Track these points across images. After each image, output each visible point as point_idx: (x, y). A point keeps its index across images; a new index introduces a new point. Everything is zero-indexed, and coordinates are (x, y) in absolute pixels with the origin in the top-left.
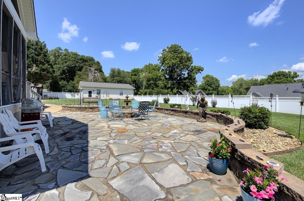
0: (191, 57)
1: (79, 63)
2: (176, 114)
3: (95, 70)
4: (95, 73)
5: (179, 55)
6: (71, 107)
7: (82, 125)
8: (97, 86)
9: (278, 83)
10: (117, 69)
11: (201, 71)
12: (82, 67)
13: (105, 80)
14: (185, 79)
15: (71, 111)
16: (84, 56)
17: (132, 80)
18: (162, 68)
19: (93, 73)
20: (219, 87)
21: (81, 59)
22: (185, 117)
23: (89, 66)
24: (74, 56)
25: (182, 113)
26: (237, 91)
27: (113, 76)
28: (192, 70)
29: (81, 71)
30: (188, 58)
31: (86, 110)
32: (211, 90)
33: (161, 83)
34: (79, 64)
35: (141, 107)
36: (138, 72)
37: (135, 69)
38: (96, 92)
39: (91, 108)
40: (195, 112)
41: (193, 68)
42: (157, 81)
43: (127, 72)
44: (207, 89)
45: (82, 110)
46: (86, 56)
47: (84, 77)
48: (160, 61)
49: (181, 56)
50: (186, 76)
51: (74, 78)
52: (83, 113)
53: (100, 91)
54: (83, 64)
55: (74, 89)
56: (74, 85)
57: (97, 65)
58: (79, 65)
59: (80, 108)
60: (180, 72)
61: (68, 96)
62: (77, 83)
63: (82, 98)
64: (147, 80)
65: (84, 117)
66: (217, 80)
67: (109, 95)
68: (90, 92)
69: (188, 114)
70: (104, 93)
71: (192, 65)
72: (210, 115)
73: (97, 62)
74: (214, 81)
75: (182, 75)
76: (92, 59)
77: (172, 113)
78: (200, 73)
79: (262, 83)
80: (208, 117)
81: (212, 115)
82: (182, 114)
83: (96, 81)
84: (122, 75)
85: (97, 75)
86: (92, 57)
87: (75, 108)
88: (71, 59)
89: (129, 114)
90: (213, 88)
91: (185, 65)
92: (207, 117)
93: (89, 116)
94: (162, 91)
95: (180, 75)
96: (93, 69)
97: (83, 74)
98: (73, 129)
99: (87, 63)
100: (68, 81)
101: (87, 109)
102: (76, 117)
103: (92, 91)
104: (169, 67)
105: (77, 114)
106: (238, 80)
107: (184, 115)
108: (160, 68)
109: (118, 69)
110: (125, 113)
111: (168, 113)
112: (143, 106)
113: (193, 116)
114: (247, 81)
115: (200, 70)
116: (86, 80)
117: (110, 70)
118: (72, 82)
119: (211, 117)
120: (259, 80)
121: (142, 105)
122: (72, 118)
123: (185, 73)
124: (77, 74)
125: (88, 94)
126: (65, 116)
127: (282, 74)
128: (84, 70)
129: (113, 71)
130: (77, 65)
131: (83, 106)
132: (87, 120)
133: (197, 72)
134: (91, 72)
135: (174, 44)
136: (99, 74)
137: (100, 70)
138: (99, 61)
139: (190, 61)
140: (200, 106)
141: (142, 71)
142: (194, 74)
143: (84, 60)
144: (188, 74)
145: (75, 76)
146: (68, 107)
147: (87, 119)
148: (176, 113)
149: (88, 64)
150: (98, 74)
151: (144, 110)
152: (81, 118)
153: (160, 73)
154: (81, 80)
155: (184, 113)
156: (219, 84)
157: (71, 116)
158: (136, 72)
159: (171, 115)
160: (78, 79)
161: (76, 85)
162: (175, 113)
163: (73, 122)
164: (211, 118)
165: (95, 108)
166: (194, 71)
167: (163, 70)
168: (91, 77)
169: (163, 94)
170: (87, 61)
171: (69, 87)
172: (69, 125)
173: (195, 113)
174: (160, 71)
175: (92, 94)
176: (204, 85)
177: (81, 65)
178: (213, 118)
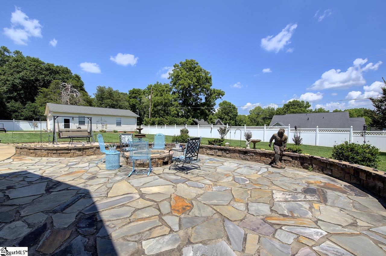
0: (210, 78)
1: (44, 74)
2: (227, 155)
3: (73, 87)
4: (72, 92)
5: (197, 74)
6: (36, 149)
7: (74, 193)
8: (79, 112)
9: (293, 112)
10: (107, 87)
11: (221, 96)
12: (49, 82)
13: (90, 103)
14: (203, 105)
15: (37, 156)
16: (53, 65)
17: (130, 104)
18: (174, 90)
19: (69, 92)
20: (236, 116)
21: (47, 70)
22: (243, 159)
23: (62, 80)
24: (33, 63)
25: (239, 153)
26: (255, 120)
27: (102, 97)
28: (211, 95)
29: (47, 88)
30: (206, 79)
31: (70, 153)
32: (228, 119)
33: (173, 110)
34: (43, 76)
35: (189, 148)
36: (139, 94)
37: (134, 89)
38: (77, 120)
39: (79, 149)
40: (261, 152)
41: (212, 92)
42: (167, 107)
43: (122, 93)
44: (224, 118)
45: (61, 154)
46: (55, 65)
47: (52, 96)
48: (171, 80)
49: (198, 75)
50: (204, 101)
51: (35, 98)
52: (66, 160)
53: (91, 119)
54: (51, 76)
55: (36, 115)
56: (35, 109)
57: (76, 80)
58: (43, 78)
59: (57, 150)
60: (196, 96)
61: (25, 126)
62: (41, 106)
63: (57, 130)
64: (154, 104)
65: (71, 170)
66: (234, 108)
67: (106, 126)
68: (67, 121)
69: (248, 155)
70: (97, 122)
71: (211, 88)
72: (289, 156)
73: (76, 75)
74: (231, 109)
75: (198, 99)
76: (67, 71)
77: (220, 153)
78: (221, 98)
79: (278, 113)
80: (285, 160)
81: (292, 157)
82: (238, 155)
83: (74, 103)
84: (116, 98)
85: (77, 96)
86: (67, 68)
87: (45, 150)
88: (28, 68)
89: (159, 159)
90: (231, 117)
91: (204, 87)
92: (283, 160)
93: (80, 165)
94: (177, 120)
95: (196, 100)
96: (69, 86)
97: (52, 92)
98: (55, 212)
99: (57, 76)
100: (24, 104)
101: (72, 151)
102: (51, 169)
103: (71, 119)
104: (183, 89)
105: (52, 162)
106: (256, 109)
107: (242, 156)
108: (171, 89)
109: (109, 88)
110: (154, 157)
111: (212, 154)
112: (193, 146)
113: (258, 158)
114: (264, 110)
115: (220, 94)
116: (56, 101)
117: (97, 89)
118: (31, 104)
119: (291, 160)
120: (276, 110)
121: (191, 145)
122: (44, 175)
123: (202, 98)
124: (40, 92)
125: (63, 123)
126: (24, 168)
127: (296, 104)
128: (52, 86)
129: (101, 91)
130: (40, 77)
131: (61, 145)
132: (80, 177)
133: (217, 97)
134: (66, 90)
135: (189, 59)
136: (79, 94)
137: (81, 88)
138: (78, 74)
139: (209, 82)
140: (275, 144)
141: (144, 92)
142: (213, 99)
143: (53, 71)
144: (206, 98)
145: (36, 94)
146: (30, 149)
147: (80, 174)
148: (227, 153)
149: (60, 77)
150: (77, 93)
151: (193, 152)
152: (64, 173)
153: (170, 96)
154: (48, 102)
155: (242, 154)
156: (237, 113)
157: (40, 169)
158: (136, 93)
159: (218, 156)
160: (43, 100)
161: (40, 109)
162: (225, 154)
163: (48, 185)
164: (290, 162)
165: (88, 149)
166: (213, 95)
167: (174, 93)
168: (65, 97)
169: (178, 124)
170: (58, 73)
171: (26, 112)
172: (40, 199)
173: (262, 154)
174: (171, 94)
175: (70, 124)
176: (221, 113)
177: (47, 78)
178: (294, 160)
